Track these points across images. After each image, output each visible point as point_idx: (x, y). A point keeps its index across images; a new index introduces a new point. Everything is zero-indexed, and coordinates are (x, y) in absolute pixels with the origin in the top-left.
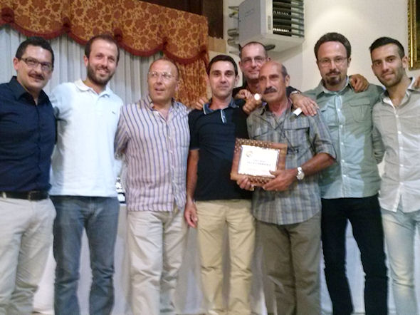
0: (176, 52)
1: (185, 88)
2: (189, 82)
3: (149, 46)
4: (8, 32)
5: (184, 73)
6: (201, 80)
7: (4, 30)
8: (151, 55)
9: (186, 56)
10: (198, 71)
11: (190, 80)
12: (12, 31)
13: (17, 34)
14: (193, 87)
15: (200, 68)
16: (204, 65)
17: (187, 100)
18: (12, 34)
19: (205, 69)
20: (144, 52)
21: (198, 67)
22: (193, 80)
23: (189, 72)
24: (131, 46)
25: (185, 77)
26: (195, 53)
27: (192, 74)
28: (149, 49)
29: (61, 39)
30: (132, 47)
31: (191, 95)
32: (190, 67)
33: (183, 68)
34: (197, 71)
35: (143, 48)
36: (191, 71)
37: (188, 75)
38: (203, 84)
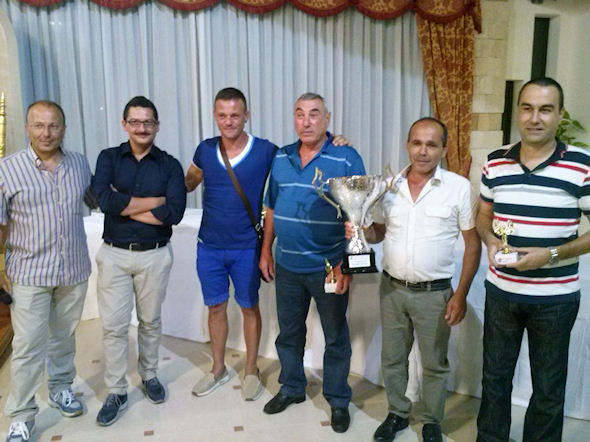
0: (431, 8)
1: (442, 54)
2: (448, 46)
3: (395, 5)
4: (224, 7)
5: (442, 35)
6: (466, 43)
7: (220, 6)
8: (397, 16)
9: (445, 12)
10: (463, 32)
11: (451, 43)
12: (229, 6)
13: (234, 9)
14: (453, 52)
15: (465, 26)
16: (471, 21)
17: (444, 71)
18: (229, 10)
19: (473, 27)
20: (386, 14)
21: (462, 25)
22: (455, 44)
23: (450, 33)
24: (370, 8)
25: (443, 40)
26: (459, 7)
27: (453, 36)
28: (395, 8)
29: (284, 8)
30: (372, 8)
31: (449, 63)
32: (451, 27)
33: (441, 29)
34: (461, 31)
35: (386, 9)
36: (452, 32)
37: (448, 37)
38: (469, 48)
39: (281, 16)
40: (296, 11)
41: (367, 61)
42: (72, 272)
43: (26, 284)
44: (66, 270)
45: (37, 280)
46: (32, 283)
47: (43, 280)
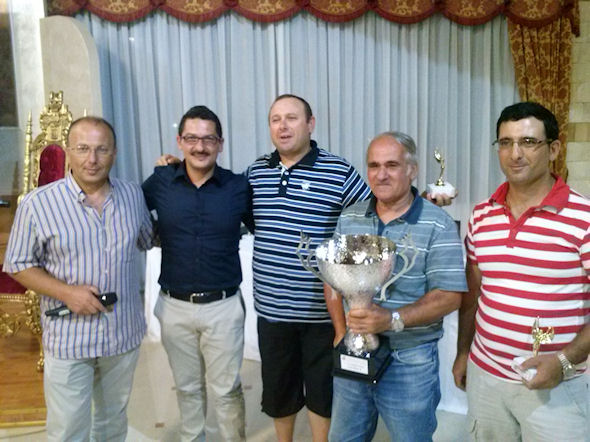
0: (524, 12)
1: (536, 61)
2: (542, 52)
3: (484, 10)
4: (304, 17)
5: (536, 40)
6: (562, 48)
7: (300, 16)
8: (487, 21)
9: (539, 15)
10: (558, 36)
11: (545, 49)
12: (309, 16)
14: (548, 58)
15: (562, 30)
16: (569, 24)
17: (538, 78)
19: (570, 31)
20: (475, 20)
21: (558, 28)
22: (550, 49)
23: (544, 38)
24: (457, 13)
25: (536, 46)
26: (555, 10)
27: (548, 41)
28: (484, 13)
29: (366, 16)
30: (460, 14)
31: (544, 70)
32: (546, 31)
33: (535, 33)
34: (556, 35)
35: (475, 14)
36: (546, 37)
37: (542, 42)
38: (566, 53)
39: (363, 25)
40: (378, 19)
41: (454, 69)
42: (120, 337)
43: (64, 356)
44: (111, 336)
45: (78, 350)
46: (71, 356)
47: (85, 350)
